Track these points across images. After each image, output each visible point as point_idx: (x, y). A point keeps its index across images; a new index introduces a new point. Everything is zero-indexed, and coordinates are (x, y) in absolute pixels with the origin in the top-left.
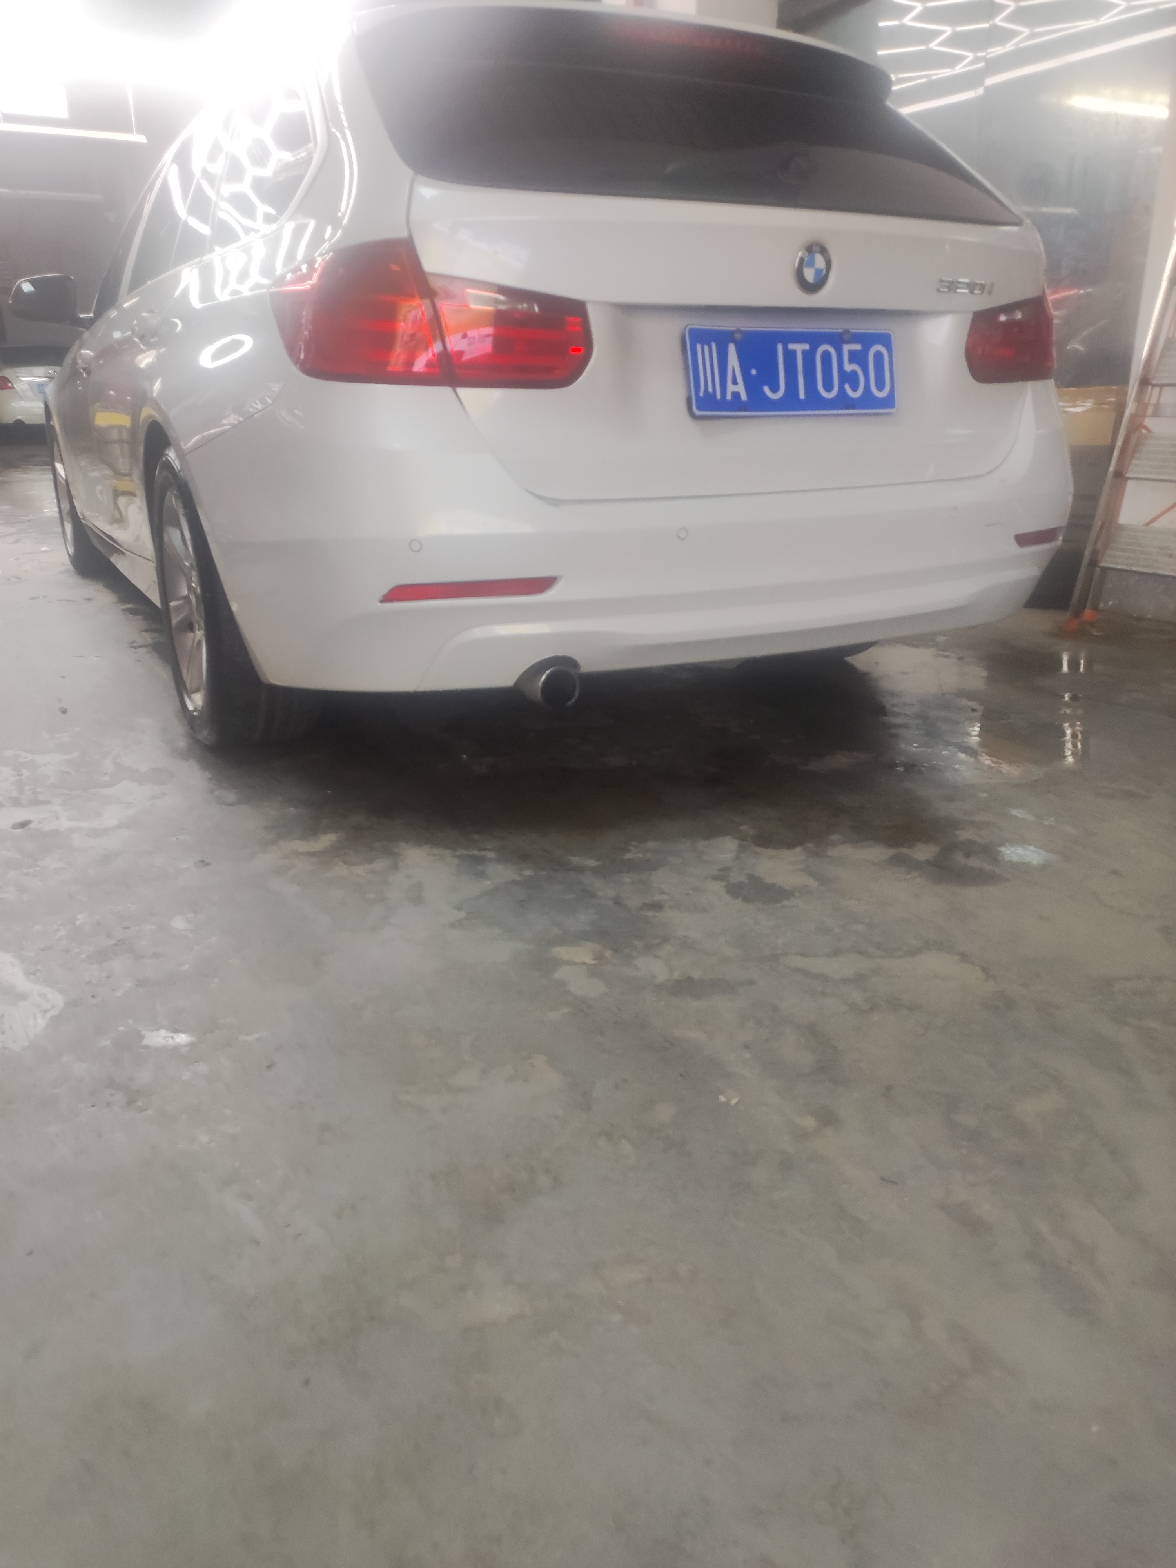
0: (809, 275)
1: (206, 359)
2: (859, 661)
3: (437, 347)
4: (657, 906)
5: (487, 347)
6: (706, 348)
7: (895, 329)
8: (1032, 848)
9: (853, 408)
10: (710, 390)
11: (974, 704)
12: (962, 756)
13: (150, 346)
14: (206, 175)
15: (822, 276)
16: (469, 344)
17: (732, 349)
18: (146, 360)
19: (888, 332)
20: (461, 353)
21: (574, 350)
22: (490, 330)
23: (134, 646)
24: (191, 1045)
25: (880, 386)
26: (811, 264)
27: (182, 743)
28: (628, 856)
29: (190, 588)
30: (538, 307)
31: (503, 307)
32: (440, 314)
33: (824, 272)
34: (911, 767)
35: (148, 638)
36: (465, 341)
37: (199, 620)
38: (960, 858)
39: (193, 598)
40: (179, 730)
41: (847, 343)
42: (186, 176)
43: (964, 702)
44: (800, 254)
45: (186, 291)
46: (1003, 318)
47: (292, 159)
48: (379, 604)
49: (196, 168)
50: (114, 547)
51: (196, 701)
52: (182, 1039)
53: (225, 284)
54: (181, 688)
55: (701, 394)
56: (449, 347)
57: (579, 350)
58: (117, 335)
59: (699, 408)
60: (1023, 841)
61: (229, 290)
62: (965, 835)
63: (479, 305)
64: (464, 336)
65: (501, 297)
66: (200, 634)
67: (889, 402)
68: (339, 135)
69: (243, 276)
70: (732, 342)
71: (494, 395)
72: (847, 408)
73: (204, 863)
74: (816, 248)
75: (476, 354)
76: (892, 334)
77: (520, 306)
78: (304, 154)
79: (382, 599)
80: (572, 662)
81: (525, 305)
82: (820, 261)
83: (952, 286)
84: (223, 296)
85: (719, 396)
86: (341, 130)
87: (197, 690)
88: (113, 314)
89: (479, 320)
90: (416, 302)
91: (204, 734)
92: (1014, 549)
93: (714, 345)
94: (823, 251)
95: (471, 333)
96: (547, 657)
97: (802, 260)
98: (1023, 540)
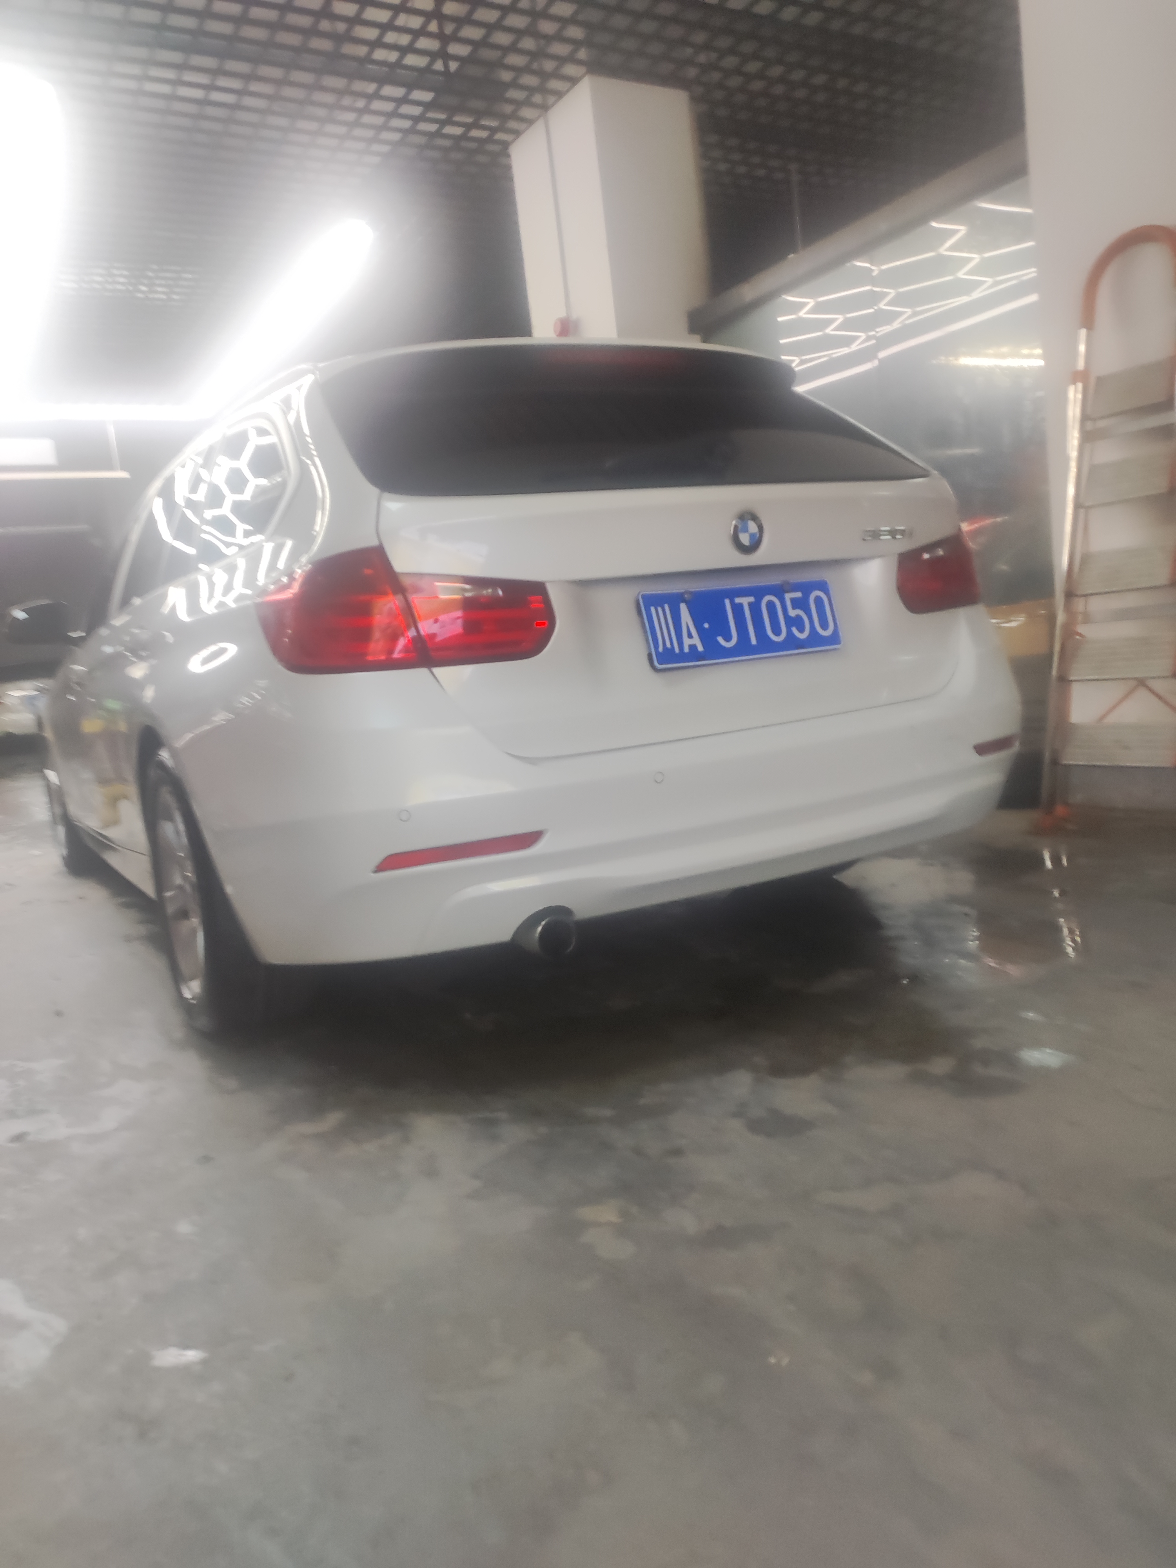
0: (745, 539)
1: (196, 665)
2: (847, 878)
3: (412, 633)
4: (678, 1152)
5: (457, 628)
6: (660, 609)
7: (829, 576)
8: (1048, 1050)
9: (802, 647)
10: (668, 645)
11: (967, 909)
12: (963, 962)
13: (141, 658)
14: (190, 504)
15: (757, 538)
16: (441, 627)
17: (683, 607)
18: (138, 671)
19: (823, 579)
20: (433, 636)
21: (538, 624)
22: (459, 613)
23: (128, 939)
24: (204, 1362)
25: (824, 625)
26: (745, 530)
27: (179, 1033)
28: (642, 1101)
29: (185, 878)
30: (502, 590)
31: (468, 595)
32: (412, 605)
33: (758, 535)
34: (916, 978)
35: (142, 930)
36: (437, 625)
37: (194, 907)
38: (979, 1070)
39: (188, 888)
40: (175, 1020)
41: (788, 592)
42: (170, 507)
43: (957, 908)
44: (734, 522)
45: (173, 608)
46: (926, 556)
47: (269, 484)
48: (373, 875)
49: (179, 499)
50: (107, 844)
51: (193, 989)
52: (192, 1355)
53: (211, 596)
54: (177, 977)
55: (661, 649)
56: (422, 632)
57: (544, 624)
58: (108, 649)
59: (660, 663)
60: (1037, 1044)
61: (215, 602)
62: (979, 1043)
63: (448, 595)
64: (436, 621)
65: (467, 587)
66: (195, 921)
67: (834, 639)
68: (309, 462)
69: (228, 588)
70: (683, 602)
71: (466, 671)
72: (798, 648)
73: (206, 1159)
74: (747, 516)
75: (448, 635)
76: (828, 582)
77: (485, 592)
78: (279, 479)
79: (376, 869)
80: (564, 911)
81: (490, 590)
82: (753, 527)
83: (876, 535)
84: (209, 608)
85: (677, 650)
86: (311, 457)
87: (192, 978)
88: (104, 632)
89: (448, 606)
90: (390, 598)
91: (203, 1022)
92: (976, 759)
93: (666, 607)
94: (754, 518)
95: (442, 618)
96: (541, 908)
97: (736, 527)
98: (982, 749)
